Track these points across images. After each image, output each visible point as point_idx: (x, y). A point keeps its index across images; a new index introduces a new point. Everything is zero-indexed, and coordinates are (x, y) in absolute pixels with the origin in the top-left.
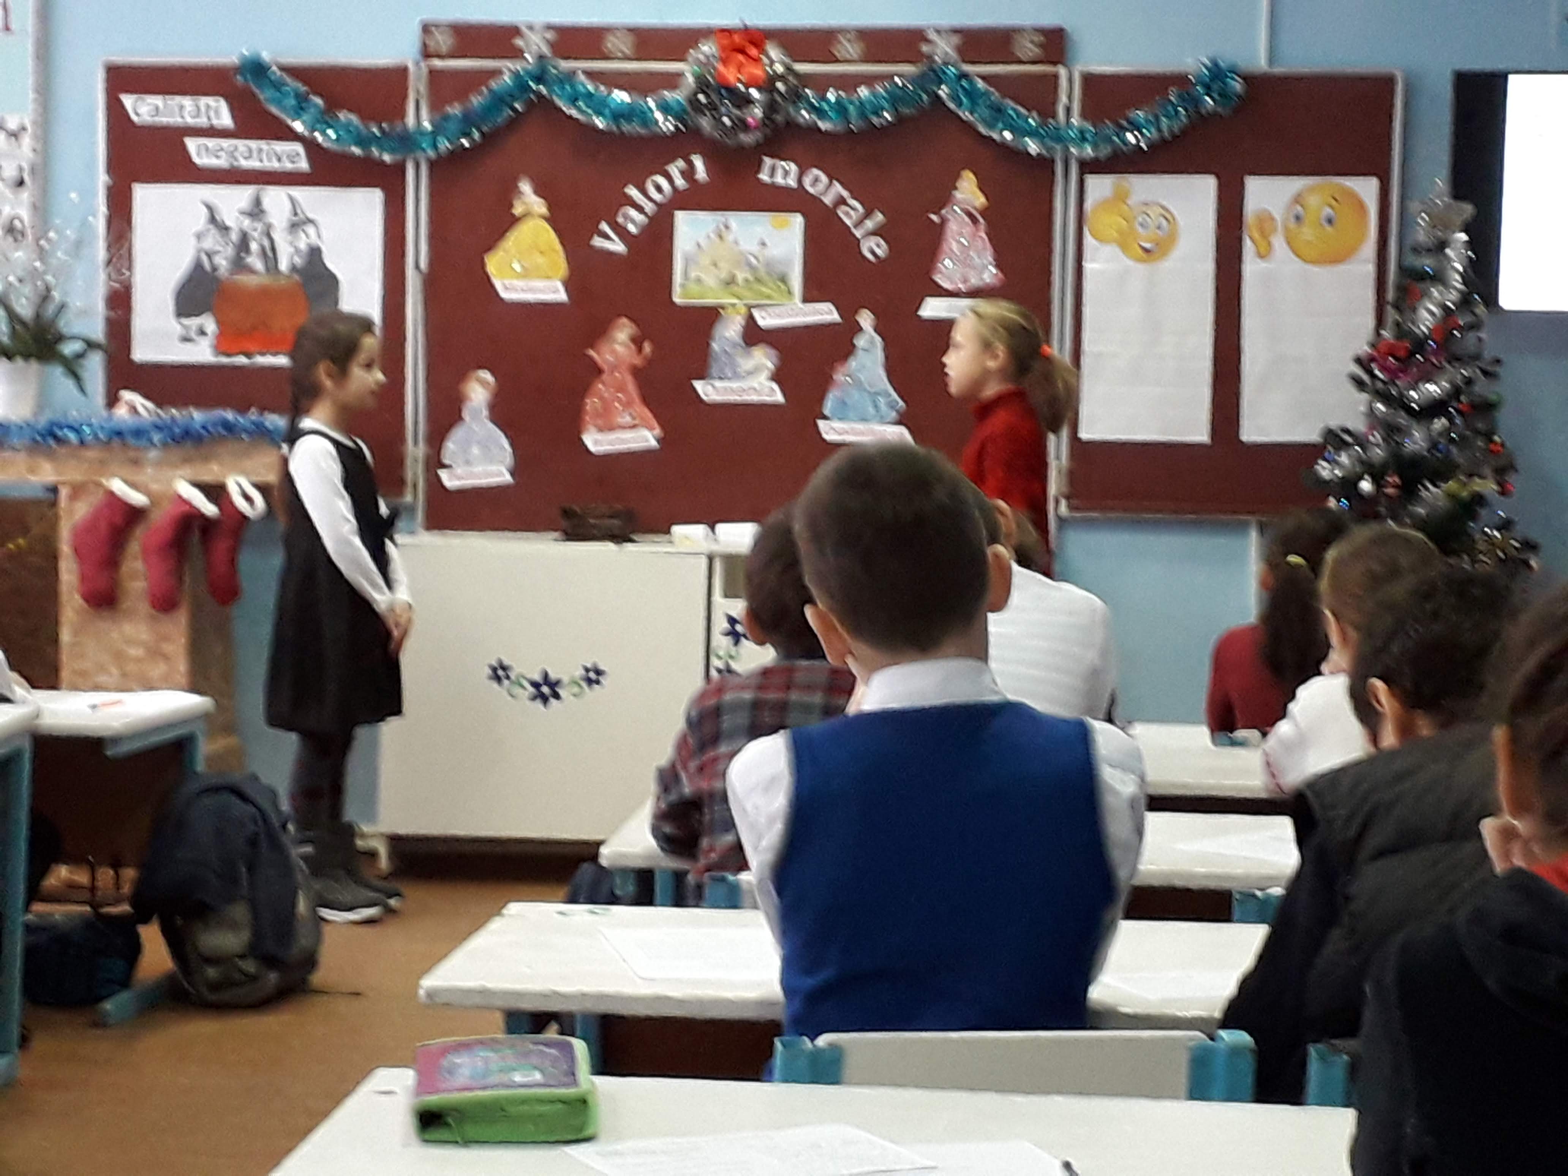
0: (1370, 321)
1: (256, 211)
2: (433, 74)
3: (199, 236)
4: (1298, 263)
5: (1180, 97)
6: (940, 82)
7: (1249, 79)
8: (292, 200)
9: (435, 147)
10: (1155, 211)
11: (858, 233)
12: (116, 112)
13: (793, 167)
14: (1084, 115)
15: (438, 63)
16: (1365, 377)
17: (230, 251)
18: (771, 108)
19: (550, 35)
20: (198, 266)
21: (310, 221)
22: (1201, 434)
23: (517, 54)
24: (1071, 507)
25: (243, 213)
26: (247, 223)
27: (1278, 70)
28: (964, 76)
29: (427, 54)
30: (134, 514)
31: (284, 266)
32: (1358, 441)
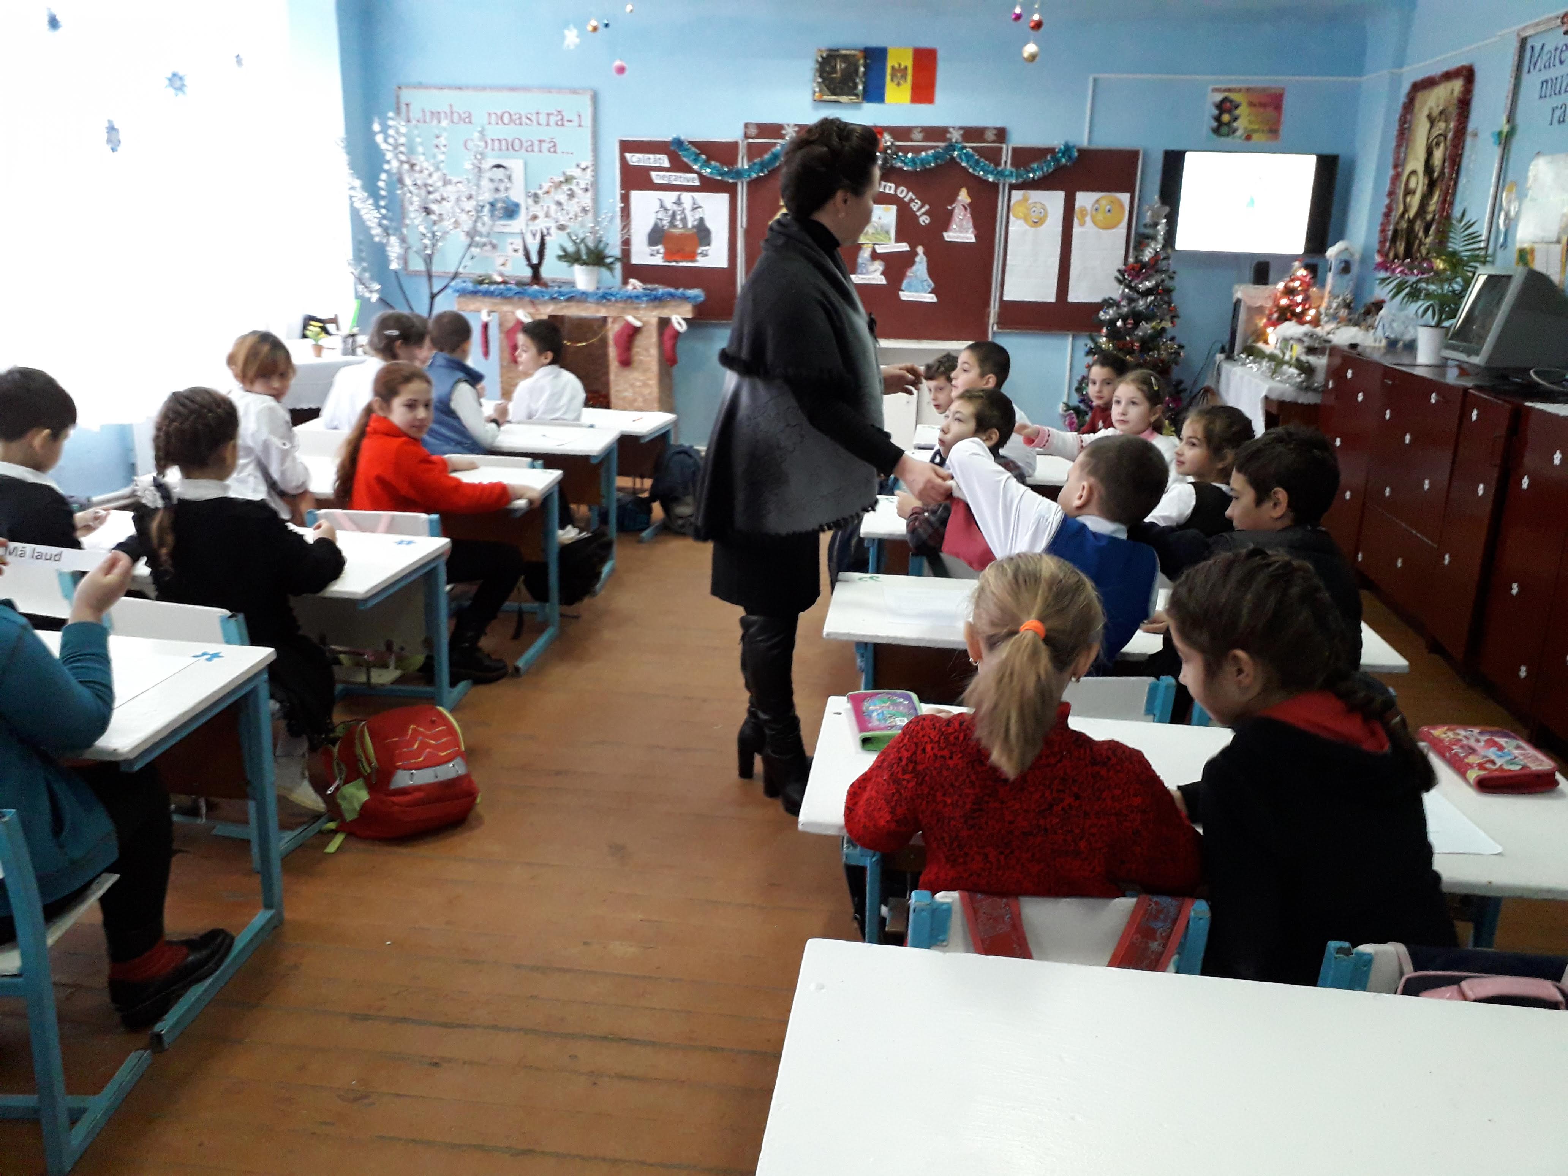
0: (1122, 253)
1: (678, 202)
2: (749, 144)
3: (657, 212)
4: (1096, 229)
5: (1052, 157)
6: (954, 150)
7: (1082, 151)
8: (694, 199)
9: (749, 176)
10: (1039, 206)
11: (918, 214)
12: (623, 161)
13: (893, 185)
14: (1013, 165)
15: (751, 141)
16: (1121, 278)
17: (669, 219)
19: (796, 129)
20: (656, 225)
21: (700, 207)
22: (1052, 299)
23: (782, 137)
24: (999, 328)
25: (674, 203)
26: (675, 207)
27: (1093, 146)
28: (964, 148)
29: (746, 136)
30: (636, 330)
31: (690, 225)
32: (1117, 304)
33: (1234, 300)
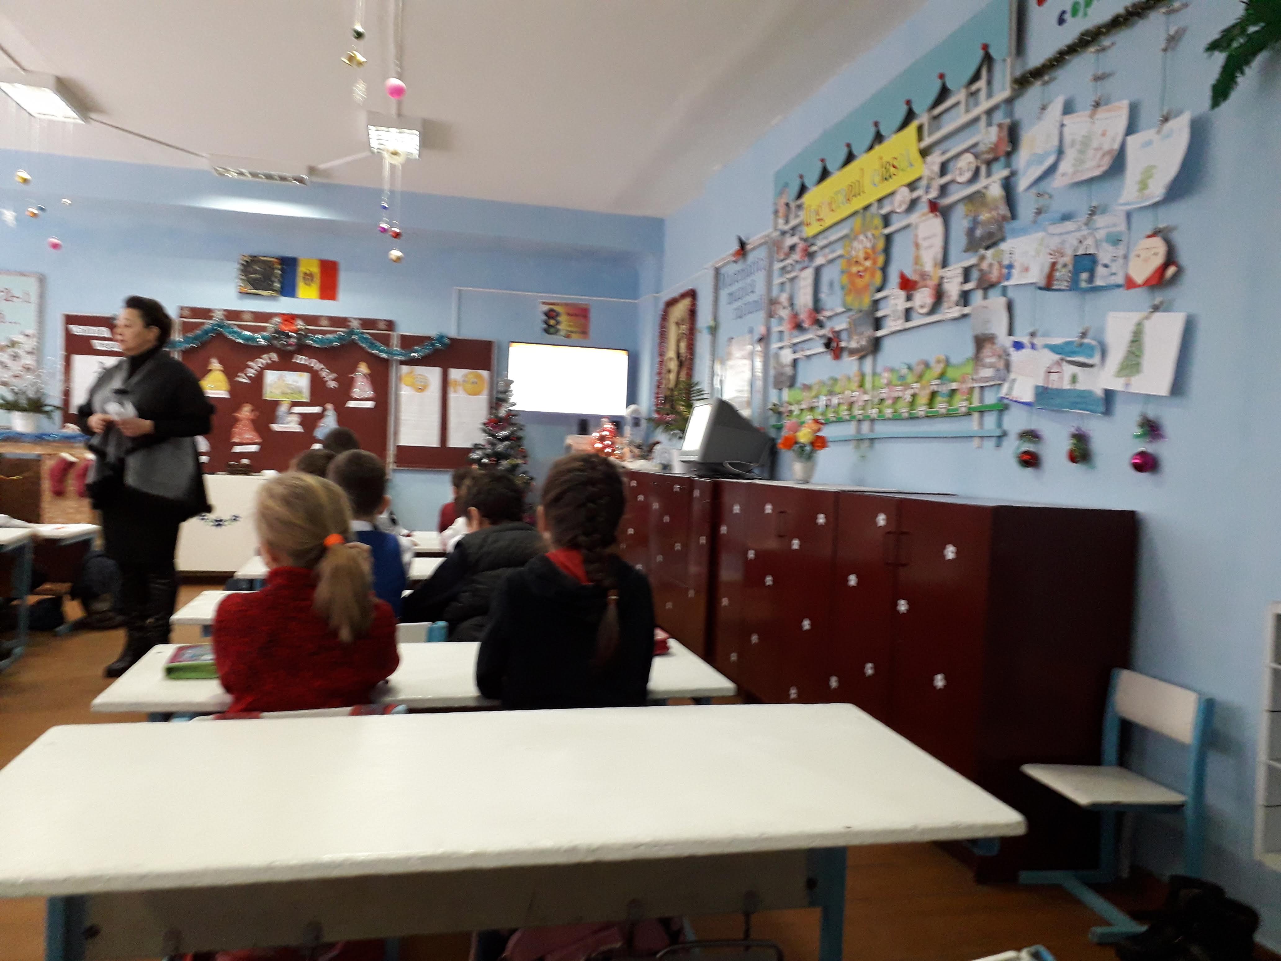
0: (487, 412)
2: (184, 323)
4: (466, 396)
5: (430, 343)
6: (355, 335)
7: (452, 339)
9: (182, 346)
10: (422, 377)
11: (327, 379)
12: (68, 331)
13: (306, 358)
14: (400, 347)
15: (185, 320)
16: (485, 429)
18: (299, 339)
19: (223, 313)
22: (437, 445)
23: (212, 318)
24: (395, 466)
27: (460, 337)
28: (363, 333)
29: (182, 316)
30: (71, 464)
32: (483, 448)
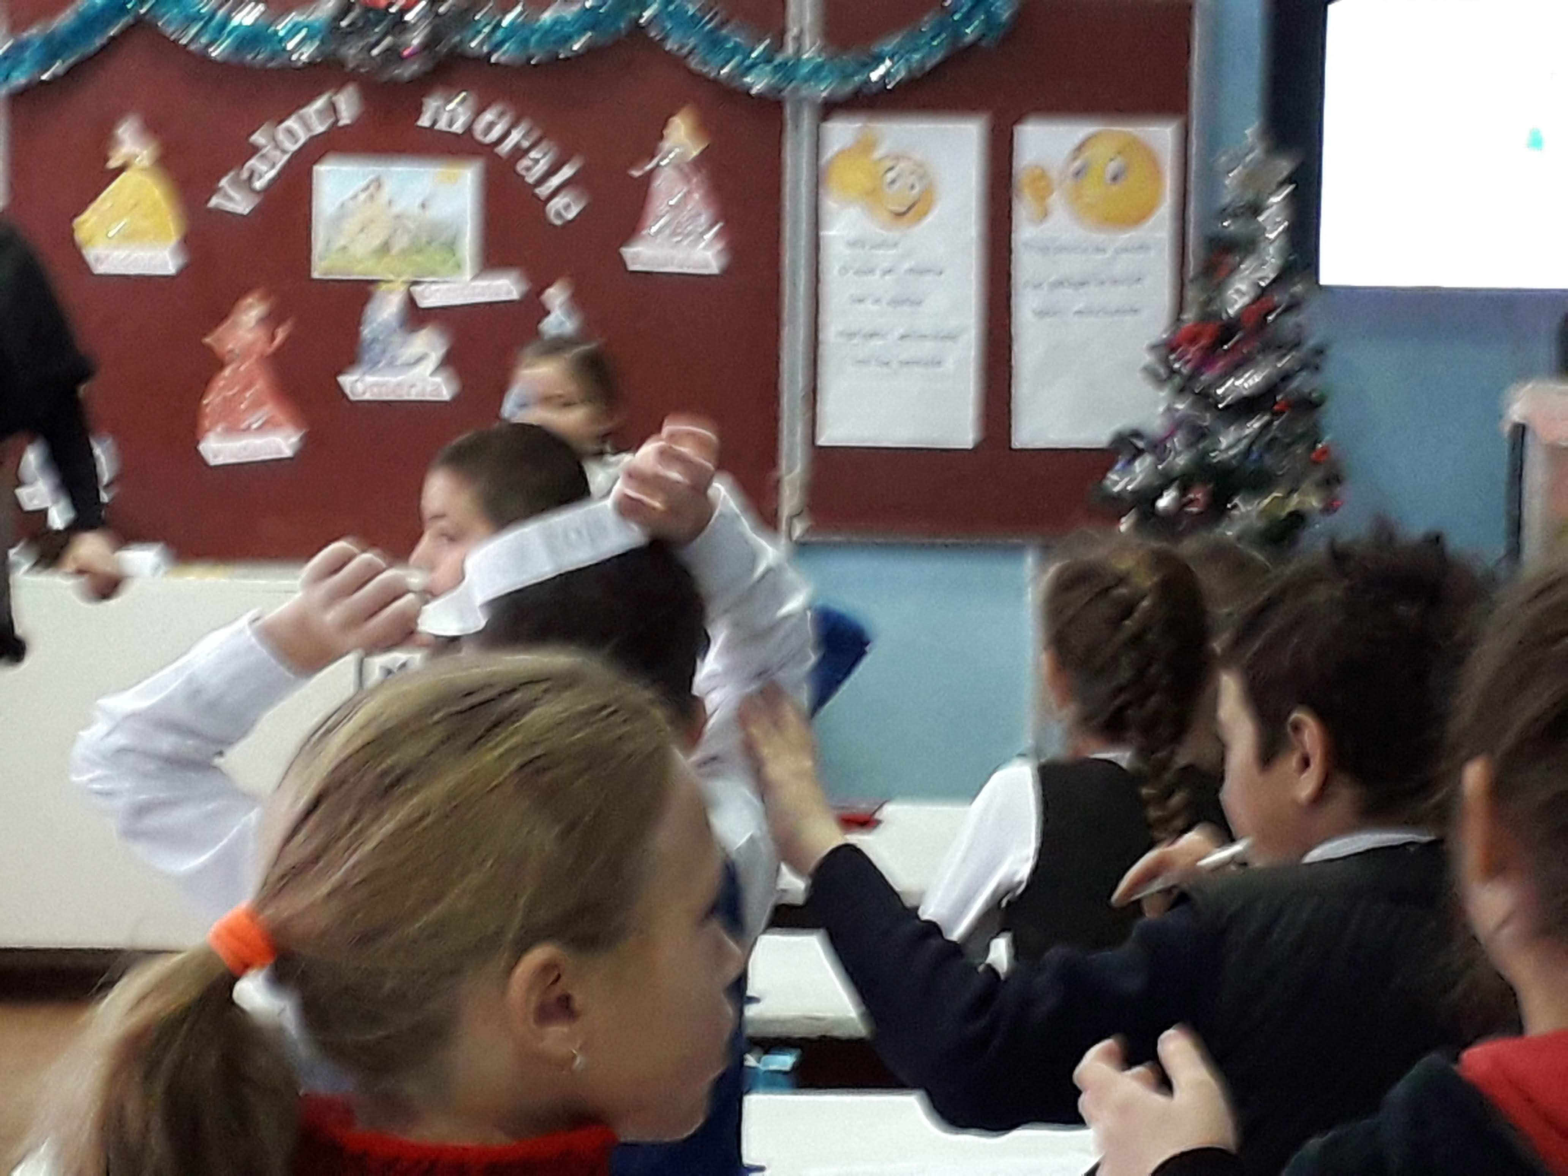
0: (1167, 301)
5: (937, 23)
10: (909, 161)
11: (544, 190)
13: (463, 108)
18: (433, 35)
22: (968, 438)
24: (807, 529)
32: (1158, 447)
33: (1507, 428)
